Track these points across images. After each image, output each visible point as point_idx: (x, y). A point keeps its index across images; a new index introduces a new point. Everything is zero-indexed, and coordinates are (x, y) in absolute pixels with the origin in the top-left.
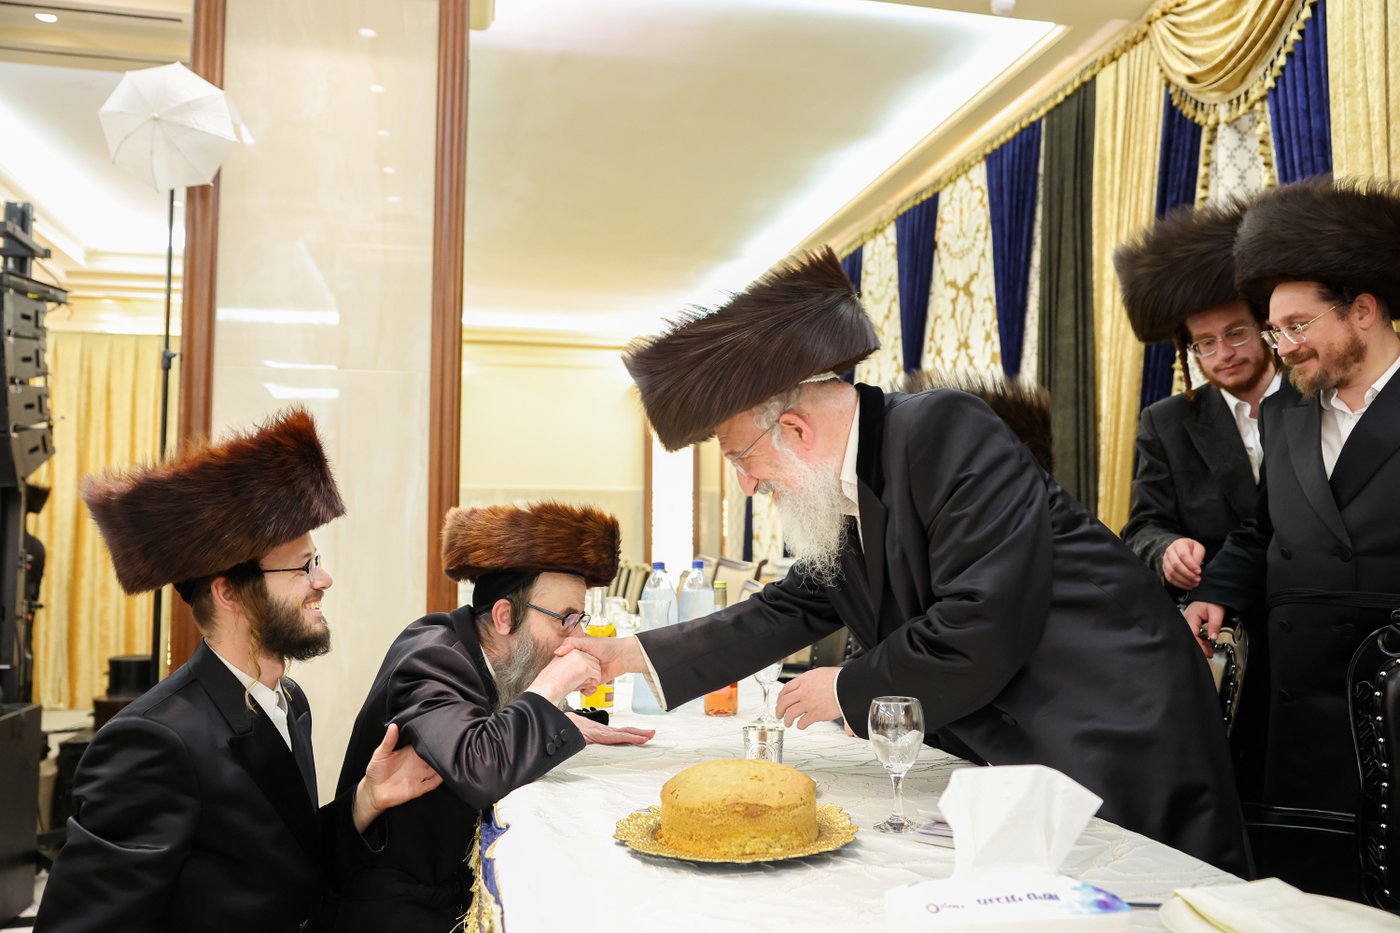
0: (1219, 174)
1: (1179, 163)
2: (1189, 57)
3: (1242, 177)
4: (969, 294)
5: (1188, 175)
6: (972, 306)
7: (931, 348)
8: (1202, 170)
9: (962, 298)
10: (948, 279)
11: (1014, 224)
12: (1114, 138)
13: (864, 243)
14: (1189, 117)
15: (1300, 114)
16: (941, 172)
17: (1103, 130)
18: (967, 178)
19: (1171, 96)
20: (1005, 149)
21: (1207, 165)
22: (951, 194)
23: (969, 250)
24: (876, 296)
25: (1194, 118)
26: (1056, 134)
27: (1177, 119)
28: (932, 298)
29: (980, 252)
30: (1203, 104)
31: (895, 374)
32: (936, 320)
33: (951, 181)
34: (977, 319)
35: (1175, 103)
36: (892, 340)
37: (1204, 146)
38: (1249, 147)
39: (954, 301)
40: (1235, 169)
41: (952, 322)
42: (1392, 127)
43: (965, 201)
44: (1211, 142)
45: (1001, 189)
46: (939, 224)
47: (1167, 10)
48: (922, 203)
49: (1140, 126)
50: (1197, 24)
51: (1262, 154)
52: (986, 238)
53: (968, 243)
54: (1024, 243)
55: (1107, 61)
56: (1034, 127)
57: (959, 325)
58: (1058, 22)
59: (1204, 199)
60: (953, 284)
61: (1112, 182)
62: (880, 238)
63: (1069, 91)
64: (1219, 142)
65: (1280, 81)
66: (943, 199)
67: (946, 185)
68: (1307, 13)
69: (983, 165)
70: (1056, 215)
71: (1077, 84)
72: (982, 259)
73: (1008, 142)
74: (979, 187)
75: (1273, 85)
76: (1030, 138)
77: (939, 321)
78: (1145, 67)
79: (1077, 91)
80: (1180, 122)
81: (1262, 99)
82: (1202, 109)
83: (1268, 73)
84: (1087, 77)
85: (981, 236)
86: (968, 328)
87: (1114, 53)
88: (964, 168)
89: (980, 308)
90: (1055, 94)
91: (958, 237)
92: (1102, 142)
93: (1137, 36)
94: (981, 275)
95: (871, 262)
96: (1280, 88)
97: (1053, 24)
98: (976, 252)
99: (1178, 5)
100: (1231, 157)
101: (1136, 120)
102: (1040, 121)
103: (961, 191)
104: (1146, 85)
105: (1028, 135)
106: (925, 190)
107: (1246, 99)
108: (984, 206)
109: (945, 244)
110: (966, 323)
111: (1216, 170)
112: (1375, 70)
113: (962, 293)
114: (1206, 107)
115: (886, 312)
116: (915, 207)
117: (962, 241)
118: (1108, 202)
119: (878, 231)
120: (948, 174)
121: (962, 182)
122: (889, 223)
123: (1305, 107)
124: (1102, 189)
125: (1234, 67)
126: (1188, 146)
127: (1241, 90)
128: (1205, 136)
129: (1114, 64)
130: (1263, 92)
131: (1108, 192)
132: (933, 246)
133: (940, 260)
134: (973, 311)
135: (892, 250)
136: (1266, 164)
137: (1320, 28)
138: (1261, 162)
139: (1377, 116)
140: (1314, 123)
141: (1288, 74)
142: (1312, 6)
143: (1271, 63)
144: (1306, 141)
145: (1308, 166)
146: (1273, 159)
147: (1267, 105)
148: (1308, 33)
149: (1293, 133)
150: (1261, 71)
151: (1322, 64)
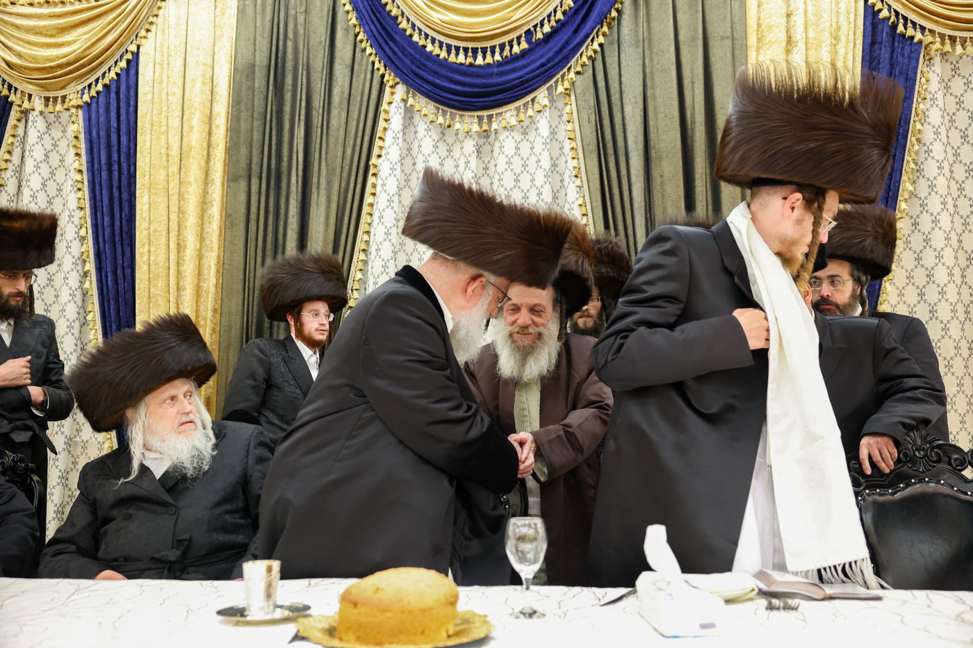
0: (30, 147)
2: (7, 47)
8: (8, 139)
15: (113, 130)
21: (14, 136)
25: (8, 97)
30: (16, 89)
37: (12, 121)
38: (53, 135)
42: (183, 162)
44: (20, 120)
50: (18, 27)
51: (75, 146)
64: (30, 123)
65: (95, 100)
68: (124, 64)
75: (88, 101)
81: (78, 107)
82: (16, 93)
83: (86, 91)
96: (94, 105)
107: (63, 102)
111: (22, 142)
114: (19, 92)
123: (116, 125)
125: (61, 76)
127: (60, 93)
128: (14, 115)
130: (80, 102)
136: (77, 154)
137: (132, 79)
138: (72, 152)
139: (175, 152)
140: (124, 139)
141: (102, 99)
142: (128, 62)
143: (90, 86)
144: (115, 149)
145: (116, 167)
146: (83, 152)
147: (80, 113)
148: (123, 78)
149: (103, 141)
150: (80, 87)
151: (132, 103)
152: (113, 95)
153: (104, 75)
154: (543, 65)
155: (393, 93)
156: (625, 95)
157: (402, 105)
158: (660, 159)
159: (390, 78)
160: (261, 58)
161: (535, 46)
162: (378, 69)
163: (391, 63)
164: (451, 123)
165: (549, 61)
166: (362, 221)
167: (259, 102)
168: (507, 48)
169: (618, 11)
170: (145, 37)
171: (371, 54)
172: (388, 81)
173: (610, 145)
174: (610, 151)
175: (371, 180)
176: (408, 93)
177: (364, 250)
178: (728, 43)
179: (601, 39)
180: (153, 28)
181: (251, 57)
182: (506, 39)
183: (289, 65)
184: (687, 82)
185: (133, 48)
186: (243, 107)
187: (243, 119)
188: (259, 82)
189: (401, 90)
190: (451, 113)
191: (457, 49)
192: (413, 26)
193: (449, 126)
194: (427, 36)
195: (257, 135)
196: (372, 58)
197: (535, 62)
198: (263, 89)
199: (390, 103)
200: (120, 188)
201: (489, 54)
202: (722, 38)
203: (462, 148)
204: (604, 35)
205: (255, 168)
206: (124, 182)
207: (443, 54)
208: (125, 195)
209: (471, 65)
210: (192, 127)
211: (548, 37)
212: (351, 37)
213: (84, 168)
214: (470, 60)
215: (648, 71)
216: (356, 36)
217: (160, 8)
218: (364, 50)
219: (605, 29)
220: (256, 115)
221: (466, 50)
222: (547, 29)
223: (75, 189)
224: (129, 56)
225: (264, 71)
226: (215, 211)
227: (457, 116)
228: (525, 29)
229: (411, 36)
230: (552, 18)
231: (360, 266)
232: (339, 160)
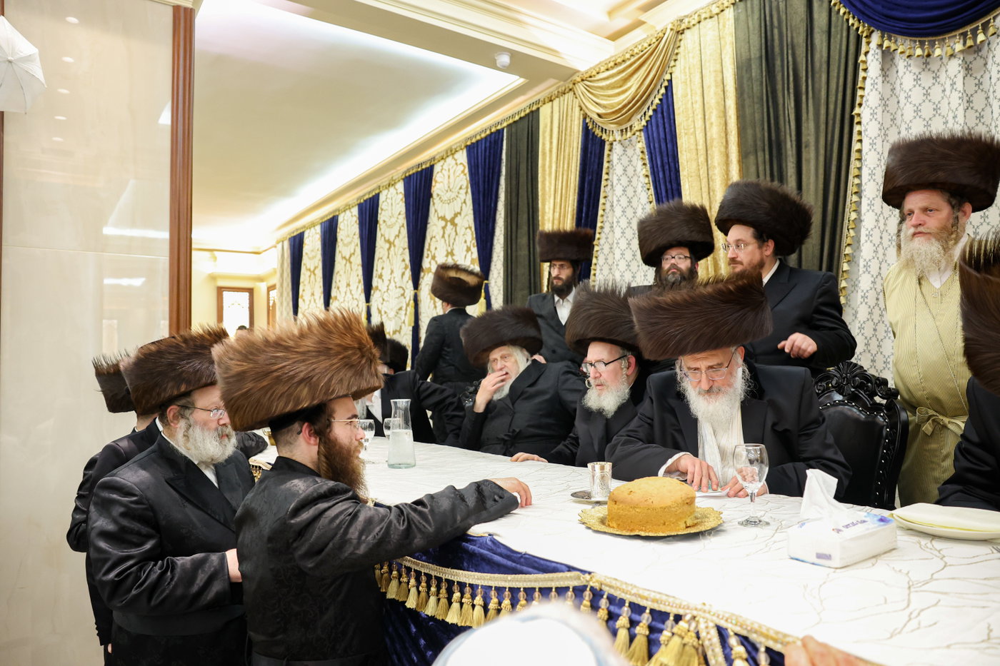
0: (615, 167)
1: (592, 160)
2: (597, 104)
3: (625, 170)
4: (455, 225)
5: (598, 167)
6: (456, 231)
7: (428, 255)
8: (605, 165)
9: (449, 226)
10: (440, 216)
11: (486, 186)
12: (551, 143)
13: (381, 191)
14: (599, 136)
15: (662, 140)
16: (435, 153)
17: (544, 138)
18: (453, 158)
19: (587, 124)
20: (480, 143)
21: (608, 162)
22: (442, 166)
23: (454, 199)
24: (389, 223)
25: (601, 137)
26: (514, 138)
27: (591, 137)
28: (428, 226)
29: (463, 201)
30: (606, 130)
31: (404, 270)
32: (431, 239)
33: (443, 159)
34: (460, 239)
35: (590, 128)
36: (401, 250)
37: (606, 152)
38: (628, 155)
39: (444, 228)
40: (621, 166)
41: (443, 240)
42: (709, 152)
43: (452, 171)
44: (610, 150)
45: (478, 166)
46: (433, 183)
47: (584, 78)
48: (422, 170)
49: (568, 137)
50: (602, 88)
51: (642, 158)
52: (466, 193)
53: (453, 195)
54: (494, 197)
55: (547, 100)
56: (500, 132)
57: (447, 242)
58: (521, 77)
59: (607, 180)
60: (443, 218)
61: (550, 167)
62: (392, 189)
63: (523, 114)
64: (614, 151)
65: (649, 123)
66: (437, 168)
67: (439, 161)
68: (663, 91)
69: (465, 151)
70: (514, 182)
71: (528, 111)
72: (464, 205)
73: (482, 139)
74: (461, 164)
75: (645, 124)
76: (497, 138)
77: (433, 239)
78: (570, 107)
79: (527, 115)
80: (592, 139)
81: (640, 130)
82: (606, 132)
83: (643, 118)
84: (534, 108)
85: (463, 191)
86: (453, 244)
87: (551, 97)
88: (451, 152)
89: (462, 233)
90: (513, 116)
91: (447, 191)
92: (544, 144)
93: (565, 90)
94: (463, 214)
95: (385, 203)
96: (649, 126)
97: (518, 77)
98: (459, 201)
99: (591, 77)
100: (620, 159)
101: (565, 134)
102: (503, 129)
103: (449, 165)
104: (571, 116)
105: (495, 137)
106: (425, 163)
107: (631, 129)
108: (465, 175)
109: (438, 195)
110: (452, 241)
111: (612, 165)
112: (699, 123)
113: (449, 224)
114: (608, 132)
115: (397, 233)
116: (417, 172)
117: (449, 194)
118: (547, 177)
119: (391, 184)
120: (442, 154)
121: (449, 160)
122: (399, 181)
123: (664, 137)
124: (544, 170)
125: (626, 112)
126: (598, 151)
127: (628, 125)
128: (607, 147)
129: (551, 103)
130: (641, 127)
131: (547, 172)
132: (429, 195)
133: (434, 204)
134: (457, 234)
135: (401, 196)
136: (644, 164)
137: (670, 99)
138: (640, 163)
139: (701, 146)
140: (669, 146)
141: (653, 120)
142: (666, 88)
143: (645, 114)
144: (665, 154)
145: (667, 167)
146: (647, 162)
147: (642, 134)
148: (664, 101)
149: (657, 150)
150: (639, 117)
151: (672, 117)
152: (660, 115)
153: (652, 103)
155: (869, 43)
157: (878, 50)
159: (863, 29)
160: (755, 53)
162: (853, 25)
163: (863, 15)
164: (931, 52)
166: (852, 166)
167: (756, 88)
170: (674, 66)
171: (844, 13)
172: (863, 32)
175: (857, 128)
176: (883, 38)
177: (856, 193)
180: (679, 57)
181: (748, 54)
183: (778, 49)
185: (667, 77)
186: (746, 96)
187: (747, 106)
188: (755, 72)
189: (876, 37)
190: (929, 41)
193: (929, 55)
195: (757, 116)
196: (846, 17)
199: (867, 53)
200: (671, 182)
203: (946, 71)
205: (759, 143)
206: (673, 176)
210: (712, 124)
212: (826, 5)
213: (649, 173)
217: (681, 40)
218: (838, 12)
220: (755, 100)
223: (645, 189)
224: (666, 84)
225: (758, 61)
227: (937, 43)
231: (854, 207)
232: (823, 117)
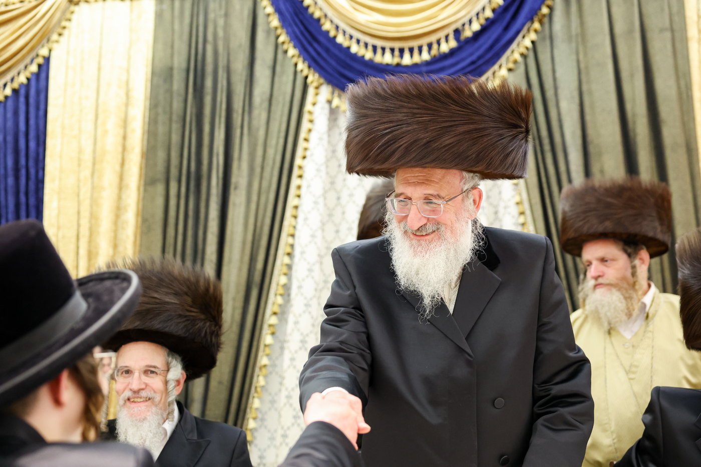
15: (21, 134)
42: (98, 167)
65: (3, 105)
68: (34, 68)
112: (87, 127)
123: (24, 129)
137: (42, 83)
139: (87, 156)
140: (32, 144)
141: (10, 104)
142: (40, 66)
144: (23, 154)
145: (23, 172)
148: (33, 83)
149: (9, 145)
151: (42, 107)
152: (22, 99)
153: (12, 80)
154: (473, 63)
155: (317, 94)
156: (560, 92)
157: (327, 106)
158: (600, 154)
159: (314, 78)
160: (180, 62)
161: (464, 44)
162: (302, 71)
163: (315, 63)
165: (479, 58)
166: (286, 223)
167: (177, 105)
168: (435, 46)
169: (551, 8)
170: (57, 42)
171: (293, 56)
172: (312, 82)
173: (546, 141)
174: (547, 147)
175: (295, 182)
176: (333, 93)
177: (289, 254)
178: (668, 35)
179: (533, 36)
180: (66, 32)
181: (169, 61)
182: (433, 38)
183: (209, 68)
184: (624, 75)
185: (44, 52)
186: (160, 110)
187: (160, 123)
188: (178, 84)
189: (326, 91)
191: (383, 49)
192: (337, 28)
194: (351, 37)
195: (175, 138)
196: (295, 60)
197: (463, 60)
198: (182, 91)
199: (314, 104)
200: (27, 194)
201: (416, 52)
202: (662, 30)
204: (536, 31)
205: (174, 172)
206: (32, 186)
207: (368, 55)
208: (32, 201)
209: (398, 65)
210: (106, 132)
211: (477, 35)
212: (272, 39)
214: (396, 60)
215: (582, 66)
216: (278, 37)
217: (72, 12)
218: (286, 52)
219: (536, 25)
220: (175, 117)
221: (392, 50)
222: (476, 27)
224: (40, 60)
225: (184, 75)
226: (130, 217)
228: (454, 27)
229: (335, 37)
230: (481, 16)
231: (285, 270)
232: (259, 160)
